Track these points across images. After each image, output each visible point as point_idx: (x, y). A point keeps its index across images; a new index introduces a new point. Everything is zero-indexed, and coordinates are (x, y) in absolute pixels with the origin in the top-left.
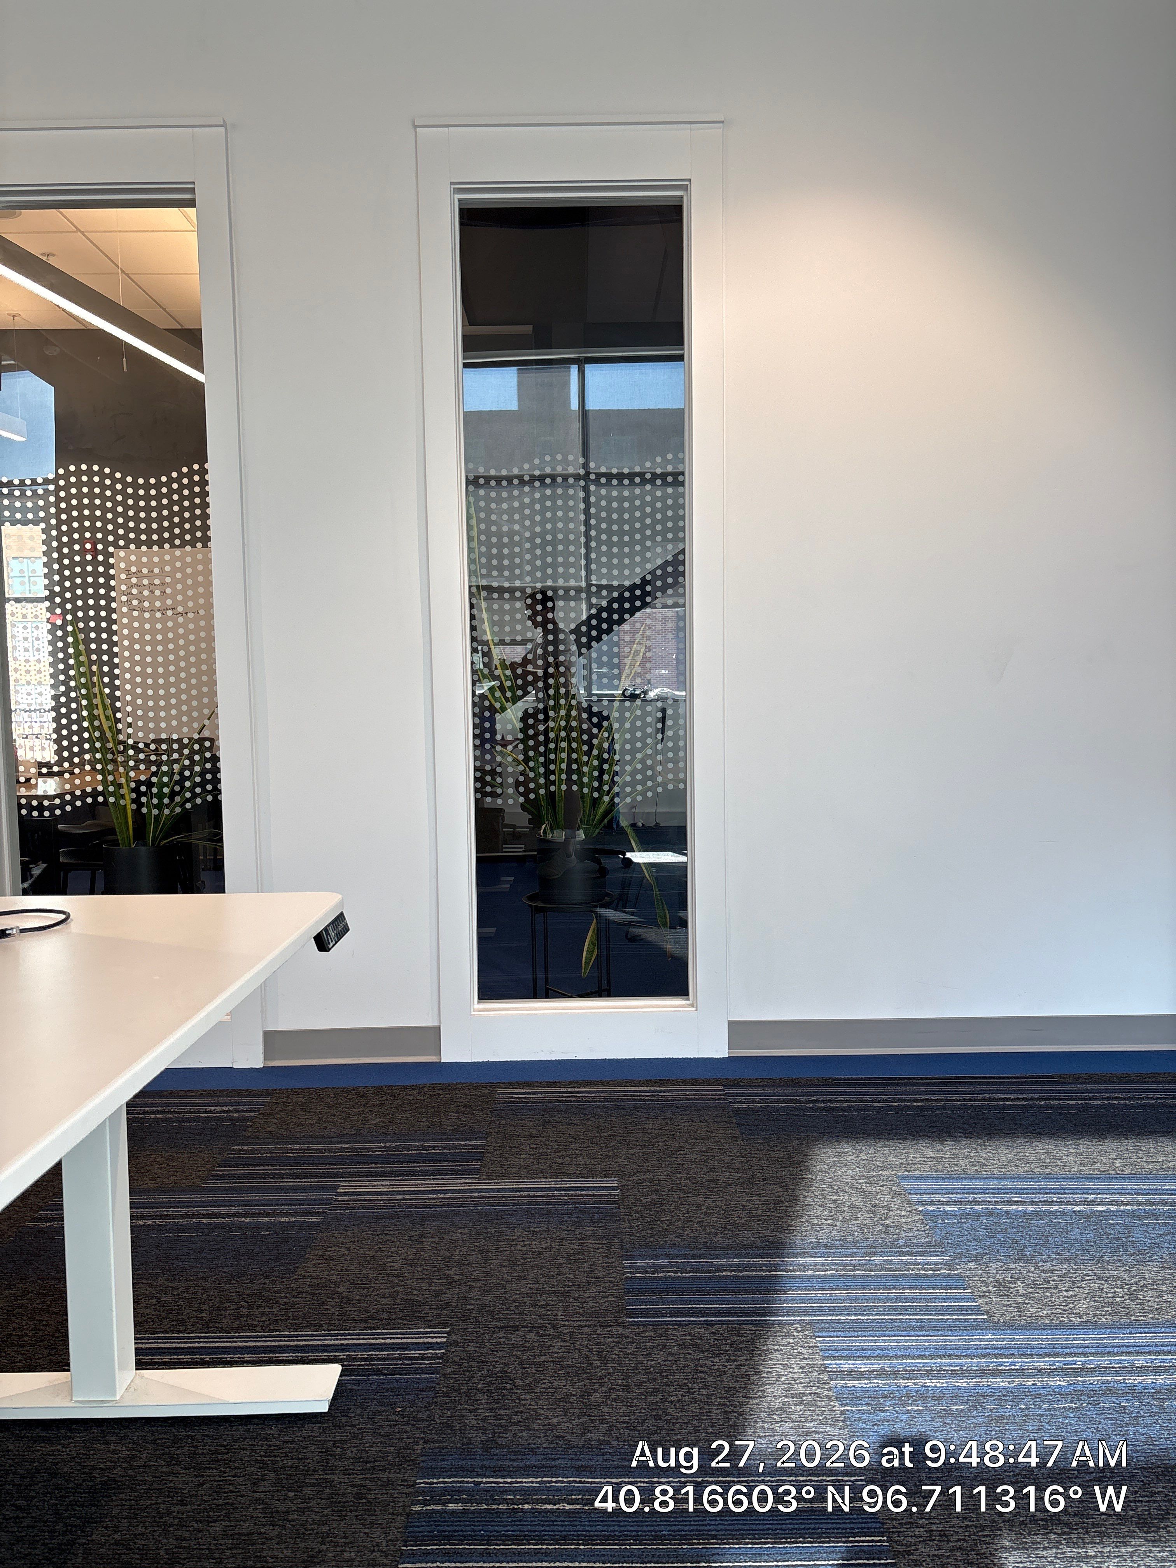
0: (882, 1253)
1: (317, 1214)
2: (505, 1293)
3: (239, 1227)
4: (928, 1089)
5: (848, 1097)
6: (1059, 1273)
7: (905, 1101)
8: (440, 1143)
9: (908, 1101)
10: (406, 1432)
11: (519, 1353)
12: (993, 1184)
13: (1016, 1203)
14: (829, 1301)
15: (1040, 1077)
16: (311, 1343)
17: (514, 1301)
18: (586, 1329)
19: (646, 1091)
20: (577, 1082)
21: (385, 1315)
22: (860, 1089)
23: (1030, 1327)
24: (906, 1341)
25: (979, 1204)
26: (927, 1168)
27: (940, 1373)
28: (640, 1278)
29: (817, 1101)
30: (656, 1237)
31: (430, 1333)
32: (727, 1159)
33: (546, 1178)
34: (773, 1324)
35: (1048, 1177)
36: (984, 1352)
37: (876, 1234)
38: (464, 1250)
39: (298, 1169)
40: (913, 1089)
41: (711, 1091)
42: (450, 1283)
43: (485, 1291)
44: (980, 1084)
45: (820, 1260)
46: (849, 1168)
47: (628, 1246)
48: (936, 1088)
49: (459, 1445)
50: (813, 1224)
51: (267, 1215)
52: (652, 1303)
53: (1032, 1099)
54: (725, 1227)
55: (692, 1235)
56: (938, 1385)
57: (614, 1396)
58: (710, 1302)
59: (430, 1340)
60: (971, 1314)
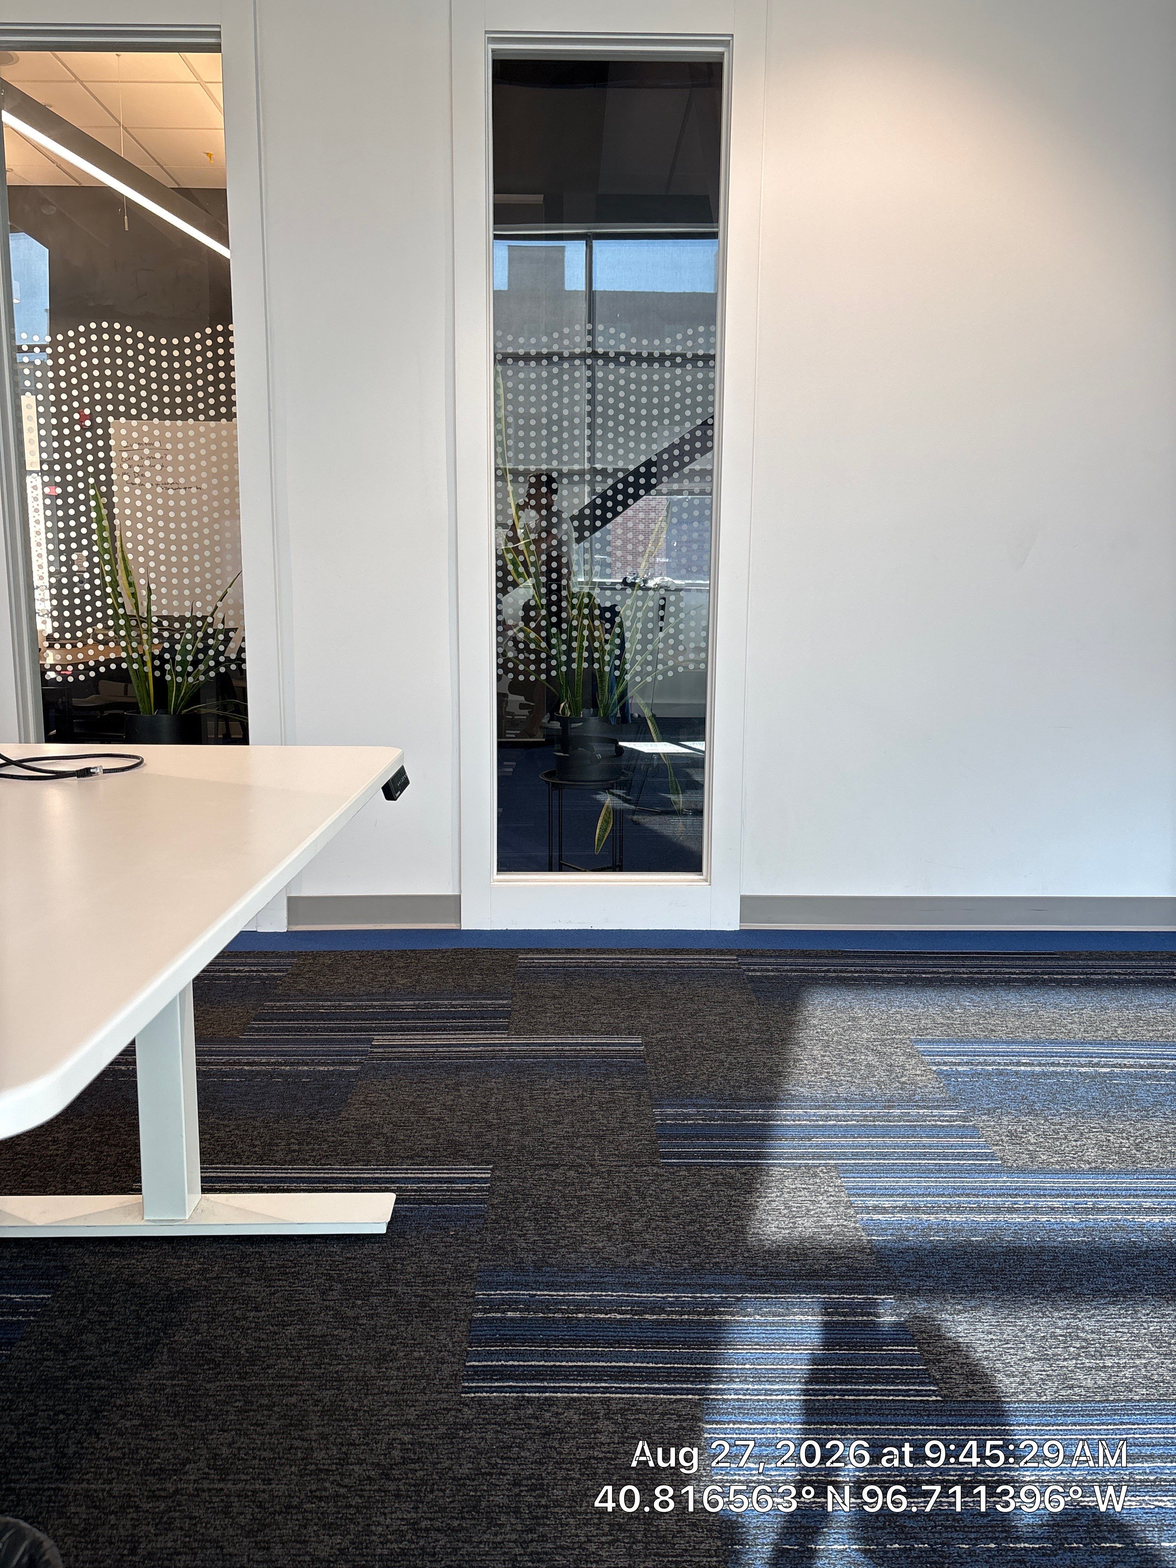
0: (900, 1107)
1: (355, 1064)
2: (543, 1135)
3: (280, 1074)
4: (936, 962)
5: (858, 968)
6: (1067, 1125)
7: (913, 973)
8: (468, 1002)
9: (916, 973)
10: (461, 1252)
11: (560, 1188)
12: (1002, 1048)
13: (1024, 1064)
14: (851, 1147)
15: (1043, 954)
16: (362, 1176)
17: (552, 1143)
18: (623, 1168)
19: (662, 959)
20: (595, 950)
21: (429, 1153)
22: (869, 962)
23: (1042, 1171)
24: (925, 1182)
25: (990, 1065)
26: (938, 1033)
27: (959, 1210)
28: (671, 1125)
29: (828, 971)
30: (683, 1089)
31: (474, 1169)
32: (745, 1021)
33: (573, 1034)
34: (800, 1167)
35: (1053, 1042)
36: (999, 1192)
37: (893, 1089)
38: (500, 1097)
39: (332, 1024)
40: (922, 962)
41: (726, 960)
42: (489, 1126)
43: (524, 1133)
44: (985, 958)
45: (840, 1112)
46: (863, 1032)
47: (657, 1096)
48: (943, 962)
49: (512, 1264)
50: (833, 1081)
51: (307, 1064)
52: (684, 1147)
53: (1036, 973)
54: (748, 1081)
55: (716, 1087)
56: (958, 1219)
57: (653, 1226)
58: (739, 1147)
59: (475, 1175)
60: (986, 1160)
